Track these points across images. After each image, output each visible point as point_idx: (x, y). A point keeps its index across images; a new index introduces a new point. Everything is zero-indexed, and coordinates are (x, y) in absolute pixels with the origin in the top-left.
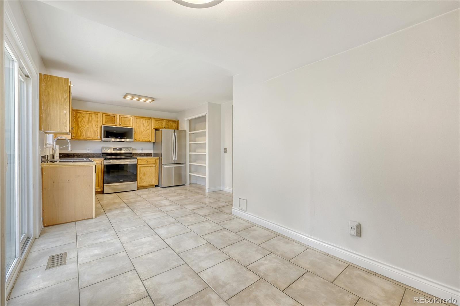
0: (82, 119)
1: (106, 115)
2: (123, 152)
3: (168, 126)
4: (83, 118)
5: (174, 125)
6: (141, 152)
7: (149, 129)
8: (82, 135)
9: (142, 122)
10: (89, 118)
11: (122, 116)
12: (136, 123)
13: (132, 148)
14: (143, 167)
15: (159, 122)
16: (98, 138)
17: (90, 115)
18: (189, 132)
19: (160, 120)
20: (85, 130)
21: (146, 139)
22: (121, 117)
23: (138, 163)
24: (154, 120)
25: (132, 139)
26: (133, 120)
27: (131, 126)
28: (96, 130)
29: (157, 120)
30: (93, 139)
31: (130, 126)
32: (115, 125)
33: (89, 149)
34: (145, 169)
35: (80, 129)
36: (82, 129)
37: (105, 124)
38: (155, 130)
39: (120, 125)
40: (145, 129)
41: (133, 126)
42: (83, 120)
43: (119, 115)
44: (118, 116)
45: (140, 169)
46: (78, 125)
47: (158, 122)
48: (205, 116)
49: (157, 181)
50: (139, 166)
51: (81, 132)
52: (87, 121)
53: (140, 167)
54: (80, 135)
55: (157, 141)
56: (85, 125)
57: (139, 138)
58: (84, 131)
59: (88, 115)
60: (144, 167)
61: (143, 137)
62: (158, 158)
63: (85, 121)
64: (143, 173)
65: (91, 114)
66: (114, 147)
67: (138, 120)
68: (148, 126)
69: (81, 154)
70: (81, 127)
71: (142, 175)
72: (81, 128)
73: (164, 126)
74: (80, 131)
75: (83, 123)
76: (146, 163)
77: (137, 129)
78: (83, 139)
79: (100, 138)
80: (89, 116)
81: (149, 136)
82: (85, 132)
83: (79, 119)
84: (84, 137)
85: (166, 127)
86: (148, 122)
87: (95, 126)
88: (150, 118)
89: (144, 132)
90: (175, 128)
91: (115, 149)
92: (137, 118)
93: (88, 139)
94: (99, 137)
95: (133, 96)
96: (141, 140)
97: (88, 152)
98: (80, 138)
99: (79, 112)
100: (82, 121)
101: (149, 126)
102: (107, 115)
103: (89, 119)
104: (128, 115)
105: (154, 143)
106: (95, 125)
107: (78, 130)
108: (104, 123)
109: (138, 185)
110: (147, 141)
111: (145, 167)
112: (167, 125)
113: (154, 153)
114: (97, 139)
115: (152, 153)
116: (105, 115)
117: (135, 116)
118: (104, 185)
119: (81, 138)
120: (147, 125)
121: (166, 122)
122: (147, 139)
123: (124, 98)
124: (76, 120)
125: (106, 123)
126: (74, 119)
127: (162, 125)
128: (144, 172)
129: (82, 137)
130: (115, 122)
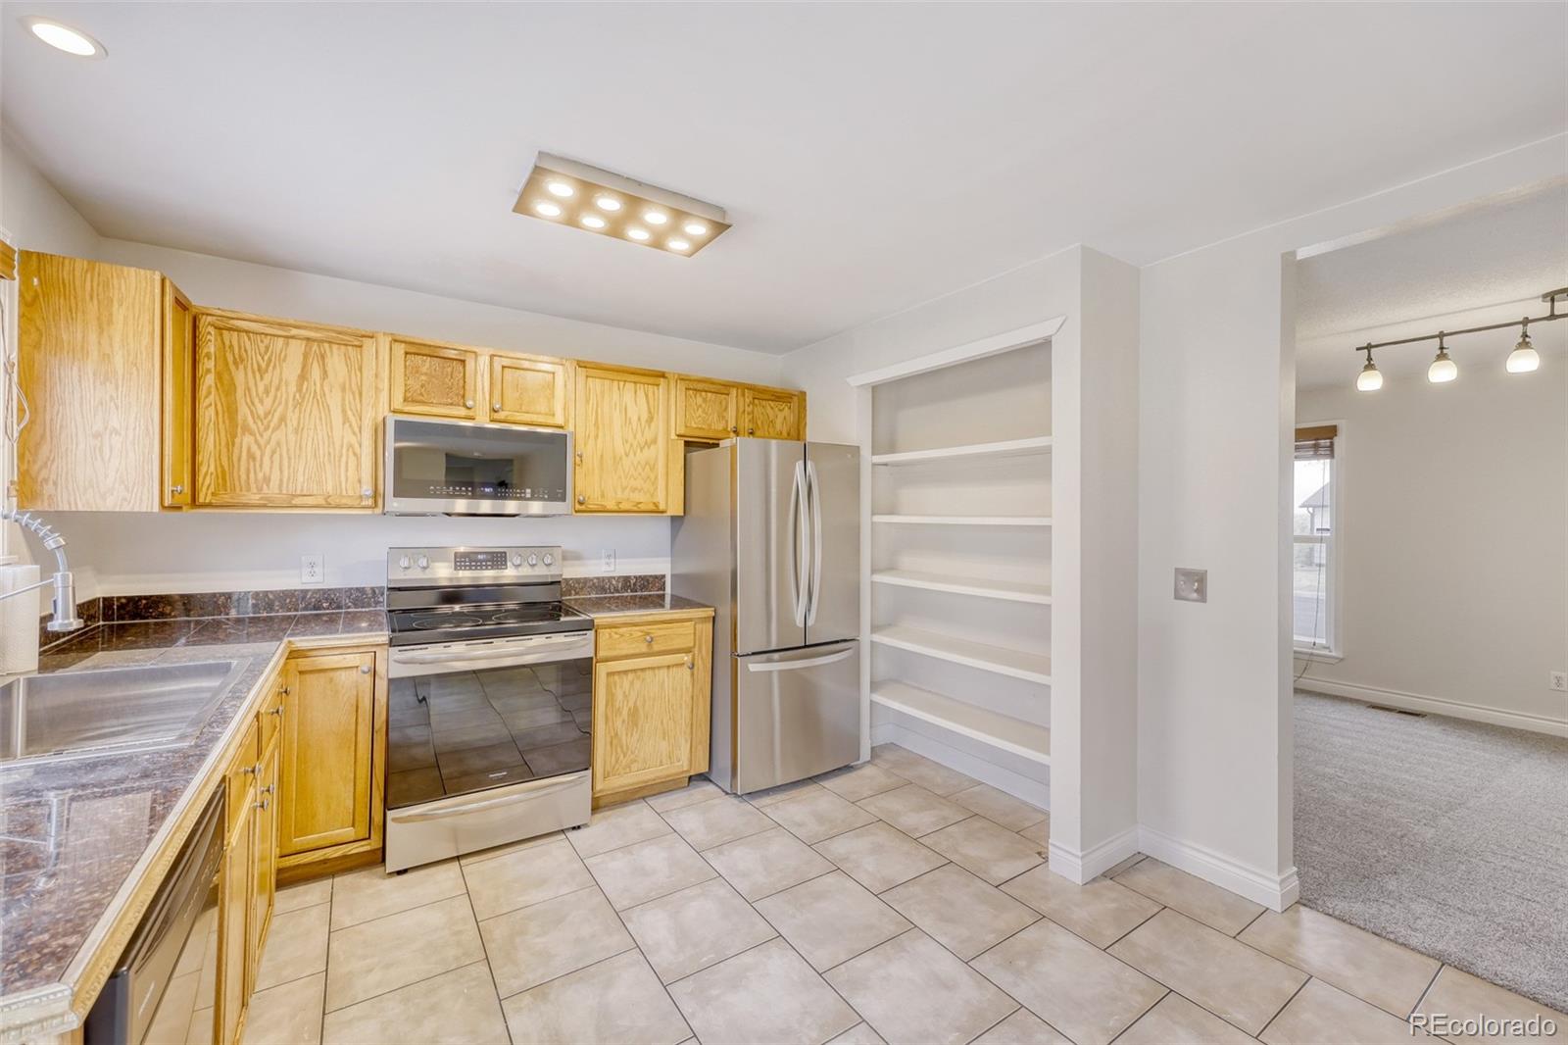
0: (262, 372)
1: (413, 349)
2: (509, 574)
3: (752, 420)
4: (264, 365)
5: (782, 416)
6: (604, 568)
7: (655, 441)
8: (260, 475)
9: (616, 396)
10: (304, 366)
11: (506, 362)
12: (588, 401)
13: (558, 553)
14: (626, 672)
15: (705, 400)
16: (361, 497)
17: (315, 347)
18: (873, 454)
19: (712, 388)
20: (278, 444)
21: (637, 497)
22: (503, 367)
23: (602, 654)
24: (682, 386)
25: (564, 499)
26: (571, 386)
27: (559, 420)
28: (350, 446)
29: (699, 386)
30: (329, 506)
31: (550, 421)
32: (463, 412)
33: (312, 565)
34: (637, 684)
35: (248, 439)
36: (262, 442)
37: (406, 409)
38: (687, 444)
39: (496, 416)
40: (635, 437)
41: (567, 421)
42: (267, 377)
43: (492, 356)
44: (484, 360)
45: (608, 687)
46: (231, 411)
47: (699, 400)
48: (1045, 344)
49: (700, 747)
50: (601, 671)
51: (251, 456)
52: (293, 388)
53: (609, 674)
54: (243, 477)
55: (696, 508)
56: (277, 415)
57: (603, 496)
58: (273, 452)
59: (296, 349)
60: (631, 676)
61: (624, 489)
62: (710, 612)
63: (278, 389)
64: (625, 712)
65: (321, 341)
66: (462, 549)
67: (596, 385)
68: (650, 419)
69: (266, 593)
70: (253, 427)
71: (619, 723)
72: (252, 434)
73: (731, 425)
74: (244, 454)
75: (268, 401)
76: (643, 648)
77: (591, 442)
78: (265, 506)
79: (375, 496)
80: (306, 356)
81: (654, 483)
82: (277, 457)
83: (239, 377)
84: (272, 490)
85: (740, 428)
86: (650, 395)
87: (346, 420)
88: (663, 375)
89: (627, 455)
90: (785, 434)
91: (464, 560)
92: (592, 372)
93: (297, 501)
94: (370, 492)
95: (591, 180)
96: (611, 505)
97: (306, 578)
98: (244, 500)
99: (238, 330)
100: (261, 389)
101: (653, 425)
102: (417, 350)
103: (303, 377)
104: (541, 358)
105: (676, 520)
106: (344, 411)
107: (231, 444)
108: (398, 403)
109: (598, 787)
110: (643, 507)
111: (635, 671)
112: (747, 418)
113: (672, 576)
114: (356, 503)
115: (664, 576)
116: (406, 353)
117: (581, 364)
118: (389, 813)
119: (255, 498)
120: (645, 416)
121: (741, 399)
122: (643, 499)
123: (522, 207)
124: (219, 376)
125: (414, 401)
126: (208, 371)
127: (721, 417)
128: (631, 704)
129: (260, 490)
130: (463, 396)
